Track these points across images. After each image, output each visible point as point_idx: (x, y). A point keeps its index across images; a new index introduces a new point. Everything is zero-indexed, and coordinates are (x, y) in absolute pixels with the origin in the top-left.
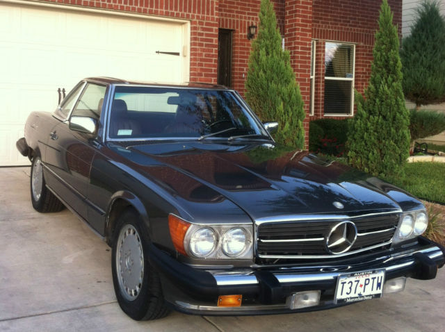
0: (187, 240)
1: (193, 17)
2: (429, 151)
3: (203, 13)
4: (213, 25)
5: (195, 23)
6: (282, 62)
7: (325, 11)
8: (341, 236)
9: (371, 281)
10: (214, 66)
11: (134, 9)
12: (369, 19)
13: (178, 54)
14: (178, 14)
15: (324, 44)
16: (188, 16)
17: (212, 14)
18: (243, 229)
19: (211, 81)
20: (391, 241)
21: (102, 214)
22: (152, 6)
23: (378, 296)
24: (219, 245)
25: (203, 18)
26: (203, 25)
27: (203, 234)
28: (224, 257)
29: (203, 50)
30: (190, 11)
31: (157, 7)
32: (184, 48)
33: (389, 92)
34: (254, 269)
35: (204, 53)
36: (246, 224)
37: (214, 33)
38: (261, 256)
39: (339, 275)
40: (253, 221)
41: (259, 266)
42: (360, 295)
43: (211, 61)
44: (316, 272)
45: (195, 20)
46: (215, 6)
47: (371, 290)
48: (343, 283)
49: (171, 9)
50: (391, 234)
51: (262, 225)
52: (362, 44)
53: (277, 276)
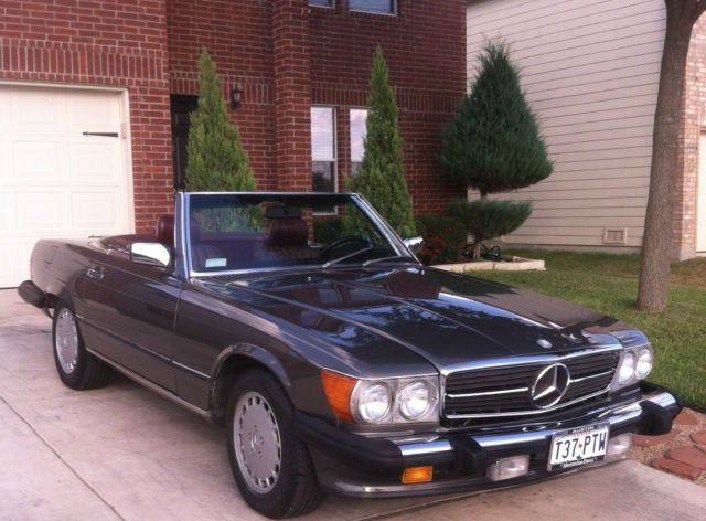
0: (354, 401)
1: (131, 82)
2: (502, 256)
3: (146, 76)
4: (162, 93)
5: (135, 91)
6: (227, 144)
7: (347, 65)
8: (550, 384)
9: (593, 439)
10: (167, 150)
11: (43, 76)
12: (415, 73)
13: (115, 135)
14: (108, 80)
15: (348, 112)
16: (123, 82)
17: (159, 77)
18: (425, 382)
19: (164, 170)
20: (609, 388)
21: (205, 379)
22: (69, 71)
23: (600, 458)
24: (396, 406)
25: (146, 84)
26: (146, 92)
27: (374, 392)
28: (402, 420)
29: (150, 128)
30: (125, 75)
31: (76, 72)
32: (123, 126)
33: (381, 177)
34: (440, 434)
35: (151, 133)
36: (428, 375)
37: (164, 104)
38: (450, 417)
39: (554, 433)
40: (438, 371)
41: (447, 430)
42: (579, 457)
43: (162, 142)
44: (518, 431)
45: (133, 87)
46: (162, 66)
47: (592, 451)
48: (559, 444)
49: (98, 73)
50: (609, 379)
51: (451, 375)
52: (406, 110)
53: (477, 440)
